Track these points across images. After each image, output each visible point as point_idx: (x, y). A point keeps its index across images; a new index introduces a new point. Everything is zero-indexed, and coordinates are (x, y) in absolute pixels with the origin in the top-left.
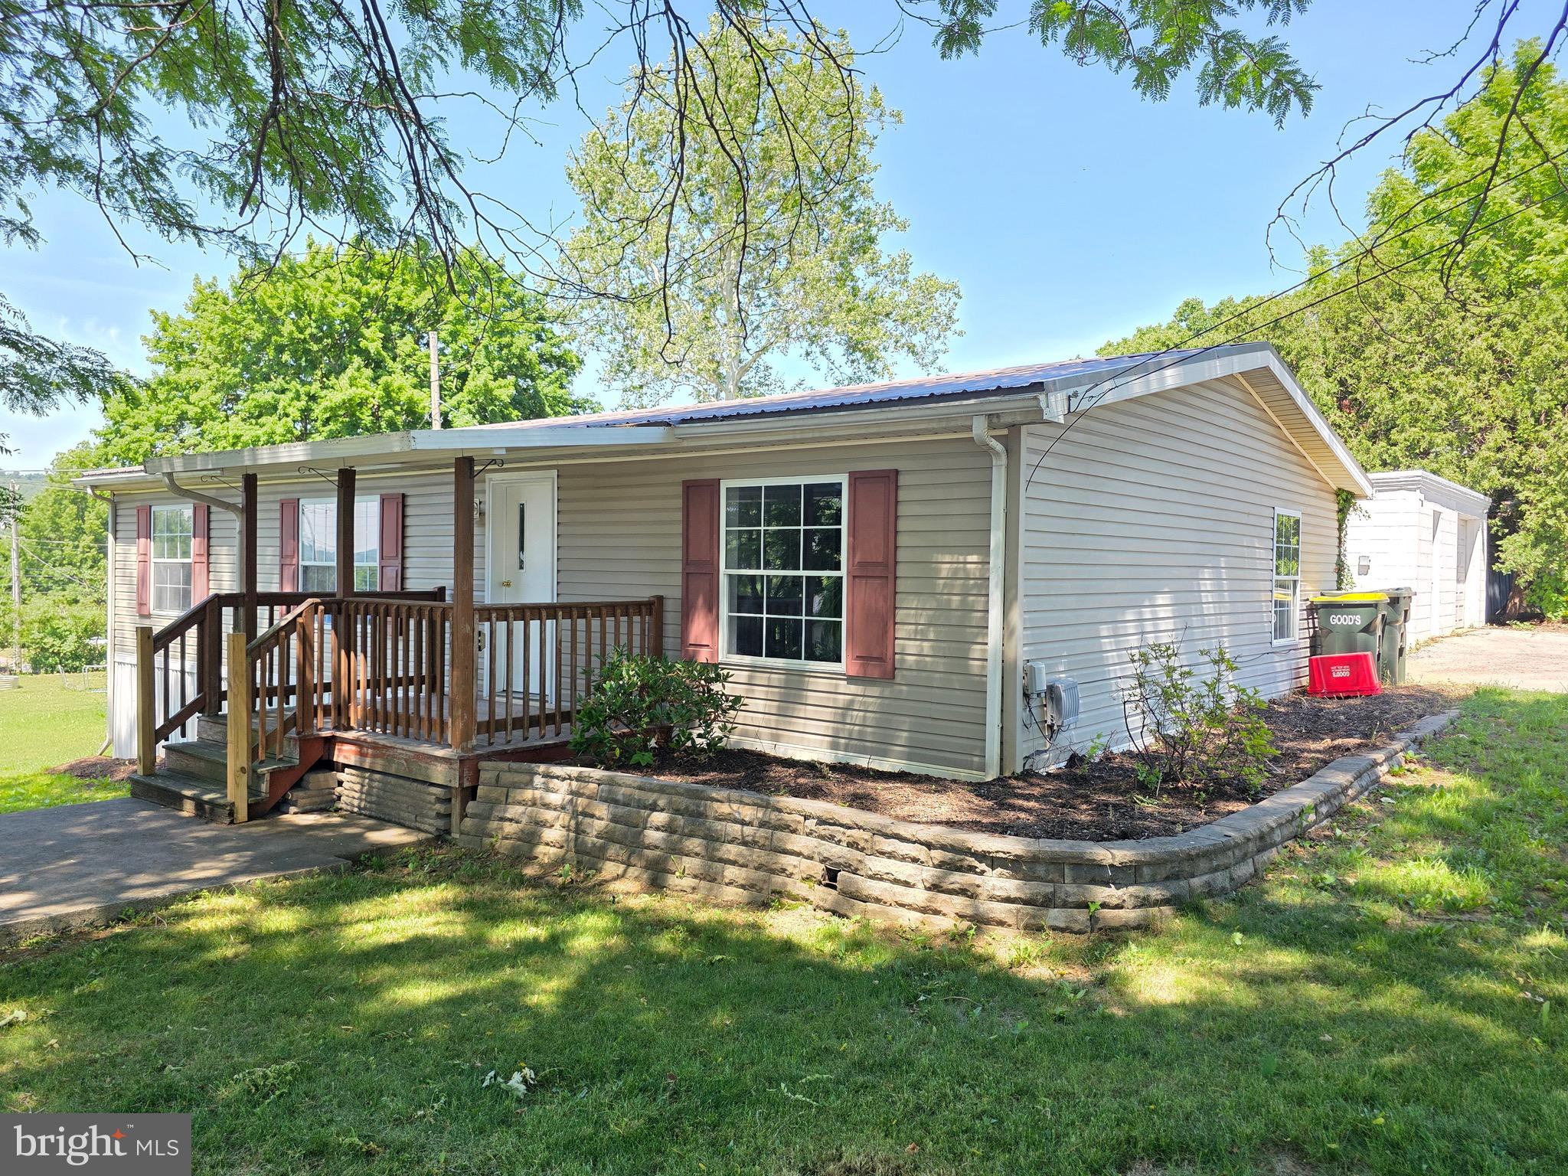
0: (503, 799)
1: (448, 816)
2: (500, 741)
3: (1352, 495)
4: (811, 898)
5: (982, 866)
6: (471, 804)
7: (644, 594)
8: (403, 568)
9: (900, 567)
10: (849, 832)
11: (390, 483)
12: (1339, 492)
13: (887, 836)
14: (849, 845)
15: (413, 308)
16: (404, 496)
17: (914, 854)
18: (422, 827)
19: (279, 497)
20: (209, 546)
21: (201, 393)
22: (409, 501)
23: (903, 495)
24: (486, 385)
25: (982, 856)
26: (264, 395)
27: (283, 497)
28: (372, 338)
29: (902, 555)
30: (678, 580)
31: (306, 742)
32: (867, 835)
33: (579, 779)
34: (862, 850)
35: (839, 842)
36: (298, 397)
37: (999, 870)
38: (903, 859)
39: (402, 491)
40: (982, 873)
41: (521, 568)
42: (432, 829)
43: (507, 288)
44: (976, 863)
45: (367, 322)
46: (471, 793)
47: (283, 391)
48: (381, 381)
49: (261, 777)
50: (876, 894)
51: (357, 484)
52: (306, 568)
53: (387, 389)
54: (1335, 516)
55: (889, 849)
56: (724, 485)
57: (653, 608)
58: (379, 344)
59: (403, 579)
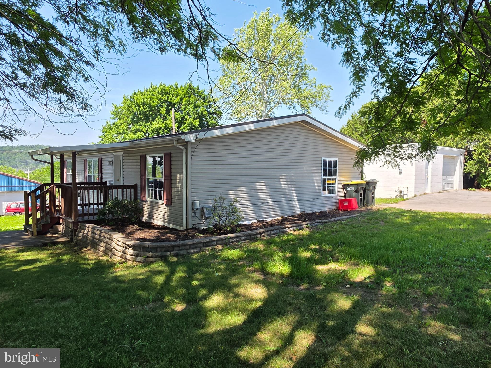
1: (72, 235)
2: (86, 218)
8: (102, 176)
9: (172, 177)
15: (174, 102)
16: (102, 158)
18: (69, 238)
19: (84, 158)
21: (122, 126)
22: (103, 160)
24: (191, 122)
26: (137, 127)
28: (163, 111)
29: (172, 174)
30: (140, 180)
31: (52, 218)
36: (145, 127)
37: (131, 248)
43: (200, 94)
45: (162, 106)
47: (141, 125)
48: (165, 122)
49: (40, 226)
53: (166, 124)
56: (146, 156)
57: (134, 187)
58: (165, 112)
59: (102, 179)
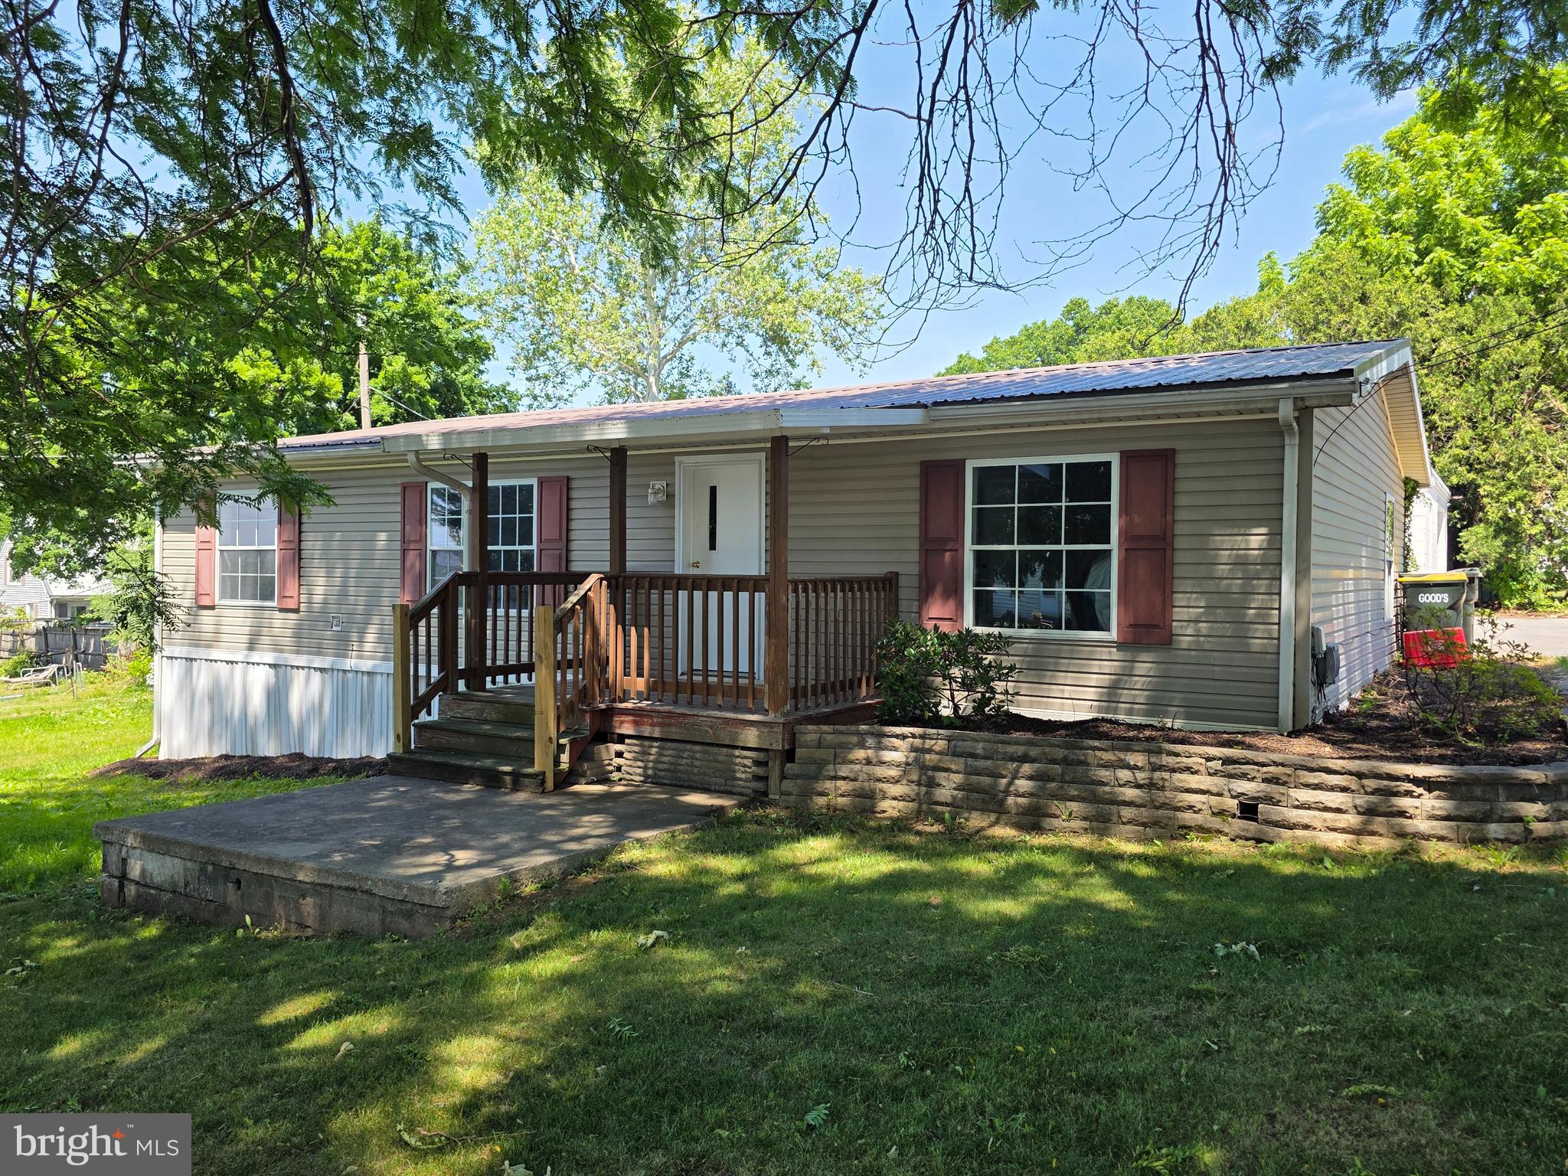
0: (831, 758)
1: (765, 779)
3: (1417, 484)
4: (1226, 830)
5: (1420, 790)
6: (789, 765)
7: (879, 571)
8: (568, 551)
9: (1176, 540)
10: (1265, 769)
11: (546, 466)
12: (1407, 481)
13: (1312, 770)
14: (1265, 780)
16: (568, 479)
17: (1344, 784)
18: (735, 790)
19: (399, 481)
20: (300, 532)
22: (574, 484)
23: (1180, 473)
25: (1417, 781)
27: (405, 480)
29: (1179, 529)
30: (915, 557)
31: (593, 715)
32: (1288, 771)
33: (923, 737)
34: (1284, 784)
35: (1253, 779)
37: (1437, 793)
38: (1332, 789)
39: (566, 474)
40: (1420, 795)
41: (713, 547)
42: (749, 791)
44: (1414, 788)
46: (789, 756)
49: (561, 747)
50: (1306, 821)
51: (490, 468)
52: (434, 553)
54: (1402, 502)
55: (1316, 781)
56: (970, 466)
57: (889, 583)
59: (568, 561)
